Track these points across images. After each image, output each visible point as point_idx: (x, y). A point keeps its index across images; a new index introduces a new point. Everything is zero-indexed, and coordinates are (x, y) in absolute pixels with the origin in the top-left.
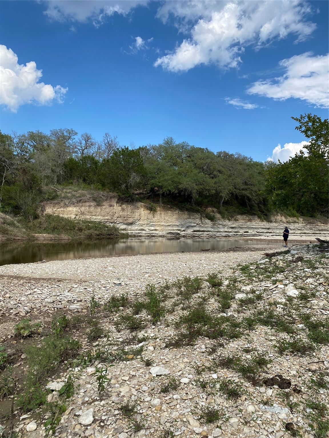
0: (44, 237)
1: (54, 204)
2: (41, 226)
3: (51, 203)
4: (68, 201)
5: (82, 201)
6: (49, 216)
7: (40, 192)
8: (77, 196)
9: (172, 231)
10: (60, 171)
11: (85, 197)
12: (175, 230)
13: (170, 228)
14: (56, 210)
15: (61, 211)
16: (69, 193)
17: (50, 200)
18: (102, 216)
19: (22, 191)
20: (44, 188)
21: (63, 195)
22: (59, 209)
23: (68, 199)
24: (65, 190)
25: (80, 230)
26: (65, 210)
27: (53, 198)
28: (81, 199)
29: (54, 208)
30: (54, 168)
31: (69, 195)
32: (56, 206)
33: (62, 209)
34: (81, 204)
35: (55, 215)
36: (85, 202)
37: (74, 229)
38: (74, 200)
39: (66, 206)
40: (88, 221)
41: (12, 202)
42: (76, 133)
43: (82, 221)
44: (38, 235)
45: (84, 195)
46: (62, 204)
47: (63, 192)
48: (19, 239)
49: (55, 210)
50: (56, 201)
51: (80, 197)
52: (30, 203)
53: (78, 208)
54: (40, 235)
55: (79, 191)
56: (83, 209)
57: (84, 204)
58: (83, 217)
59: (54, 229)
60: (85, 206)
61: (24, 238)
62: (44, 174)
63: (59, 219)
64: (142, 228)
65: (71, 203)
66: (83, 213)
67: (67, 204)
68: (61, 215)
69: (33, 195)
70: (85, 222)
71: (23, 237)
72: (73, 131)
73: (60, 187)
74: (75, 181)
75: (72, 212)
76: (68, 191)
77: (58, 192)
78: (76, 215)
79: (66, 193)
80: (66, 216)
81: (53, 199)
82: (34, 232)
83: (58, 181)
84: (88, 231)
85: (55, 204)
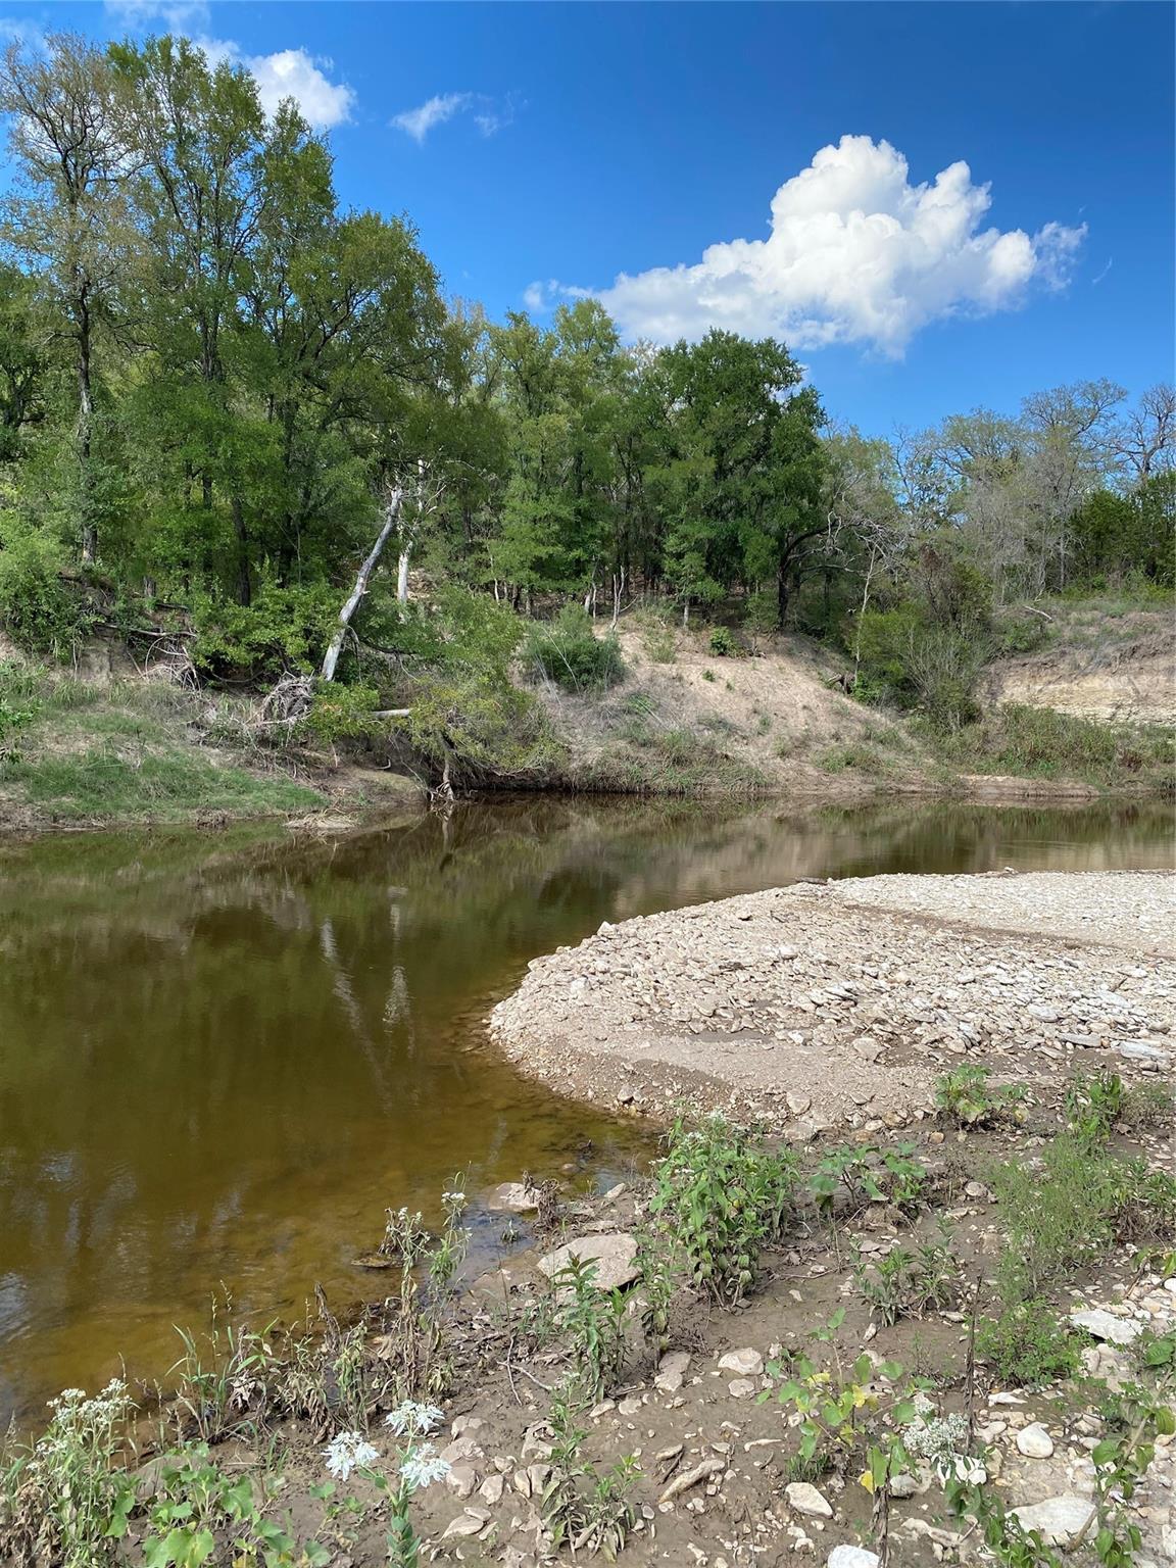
0: (998, 787)
1: (1036, 669)
2: (988, 747)
3: (1025, 665)
4: (1087, 654)
5: (1141, 651)
6: (1016, 713)
7: (985, 624)
8: (1121, 632)
10: (1058, 545)
11: (1155, 636)
14: (1040, 691)
15: (1061, 692)
16: (1090, 624)
17: (1020, 656)
19: (925, 626)
20: (1000, 613)
21: (1067, 634)
22: (1051, 687)
23: (1087, 647)
24: (1074, 615)
25: (1133, 762)
26: (1075, 688)
27: (1031, 645)
28: (1137, 643)
29: (1035, 683)
30: (1035, 536)
31: (1092, 631)
32: (1043, 673)
33: (1065, 685)
34: (1137, 665)
35: (1036, 707)
36: (1154, 654)
37: (1110, 759)
38: (1110, 650)
39: (1077, 672)
40: (1165, 730)
41: (893, 666)
42: (1122, 394)
43: (1142, 728)
44: (978, 778)
45: (1149, 630)
46: (1064, 667)
47: (1068, 624)
48: (914, 792)
49: (1038, 688)
50: (1041, 658)
51: (1131, 637)
52: (949, 667)
53: (1124, 679)
54: (986, 778)
55: (1131, 615)
56: (1143, 682)
57: (1148, 663)
58: (1142, 716)
59: (1035, 758)
60: (1152, 671)
61: (931, 786)
62: (998, 560)
63: (1052, 722)
65: (1097, 660)
66: (1143, 700)
67: (1083, 664)
68: (1060, 709)
69: (961, 639)
70: (1151, 731)
71: (928, 785)
72: (1107, 387)
73: (1056, 604)
74: (1115, 576)
75: (1102, 694)
76: (1087, 616)
77: (1051, 622)
78: (1118, 707)
79: (1080, 623)
80: (1077, 712)
81: (1032, 648)
82: (963, 767)
83: (1051, 585)
84: (1163, 766)
85: (1040, 668)
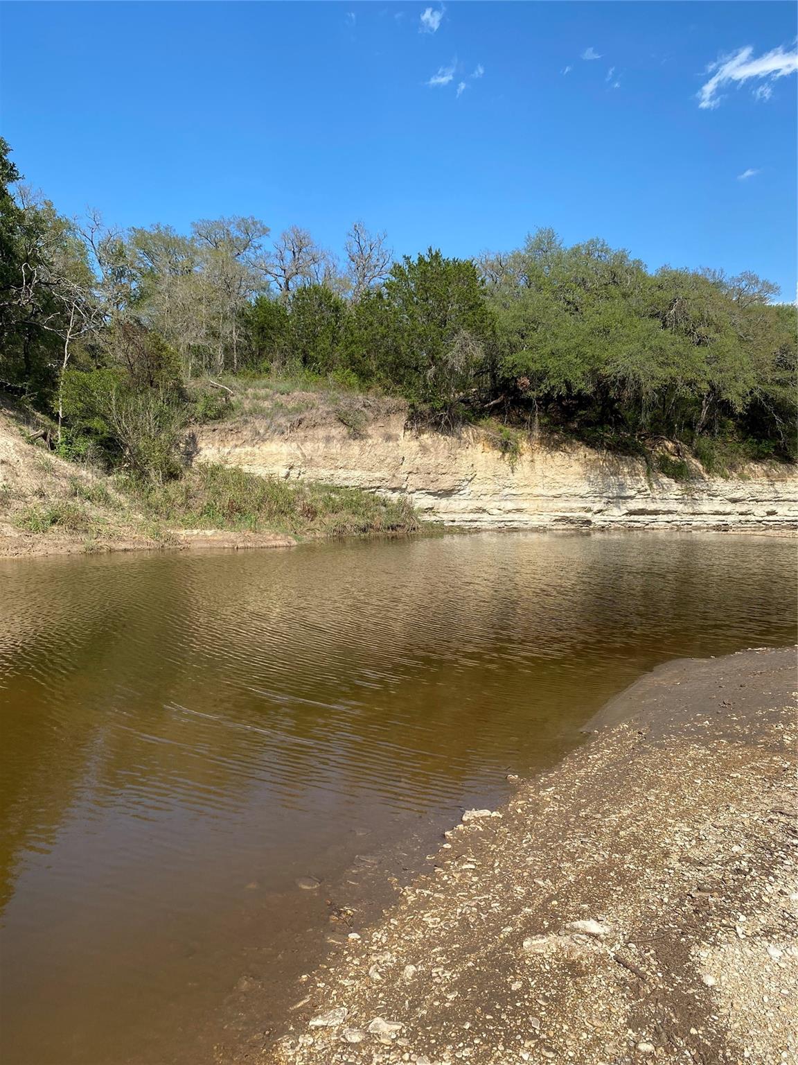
0: (207, 541)
1: (223, 434)
2: (191, 501)
3: (214, 430)
4: (265, 423)
5: (305, 423)
6: (214, 472)
7: (181, 396)
8: (289, 407)
9: (568, 515)
10: (232, 332)
11: (314, 411)
12: (575, 509)
13: (560, 504)
14: (229, 453)
15: (246, 454)
16: (265, 398)
17: (211, 422)
18: (364, 469)
19: (124, 392)
20: (190, 384)
21: (247, 405)
22: (238, 450)
23: (264, 417)
24: (250, 391)
25: (311, 513)
26: (257, 451)
27: (219, 414)
28: (302, 416)
29: (224, 446)
31: (266, 404)
32: (230, 438)
33: (248, 449)
34: (303, 434)
35: (228, 467)
36: (314, 426)
37: (293, 510)
38: (282, 421)
39: (259, 439)
40: (326, 487)
41: (96, 423)
43: (310, 485)
45: (310, 406)
46: (247, 433)
47: (247, 398)
48: (126, 550)
49: (227, 450)
50: (228, 425)
51: (298, 410)
52: (150, 427)
53: (294, 445)
54: (195, 532)
55: (296, 394)
56: (308, 447)
57: (311, 433)
58: (309, 475)
59: (235, 512)
60: (313, 439)
62: (186, 340)
63: (244, 481)
64: (479, 504)
65: (273, 428)
66: (309, 462)
67: (262, 431)
68: (246, 469)
69: (160, 403)
70: (316, 487)
72: (254, 223)
73: (236, 382)
74: (276, 364)
75: (278, 457)
76: (262, 392)
77: (233, 395)
78: (291, 468)
79: (256, 397)
80: (260, 471)
81: (219, 416)
83: (228, 364)
84: (332, 515)
85: (227, 433)
